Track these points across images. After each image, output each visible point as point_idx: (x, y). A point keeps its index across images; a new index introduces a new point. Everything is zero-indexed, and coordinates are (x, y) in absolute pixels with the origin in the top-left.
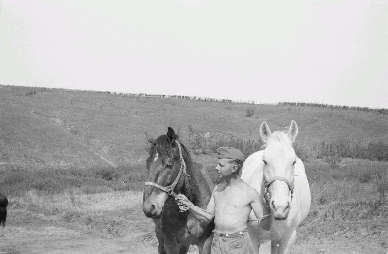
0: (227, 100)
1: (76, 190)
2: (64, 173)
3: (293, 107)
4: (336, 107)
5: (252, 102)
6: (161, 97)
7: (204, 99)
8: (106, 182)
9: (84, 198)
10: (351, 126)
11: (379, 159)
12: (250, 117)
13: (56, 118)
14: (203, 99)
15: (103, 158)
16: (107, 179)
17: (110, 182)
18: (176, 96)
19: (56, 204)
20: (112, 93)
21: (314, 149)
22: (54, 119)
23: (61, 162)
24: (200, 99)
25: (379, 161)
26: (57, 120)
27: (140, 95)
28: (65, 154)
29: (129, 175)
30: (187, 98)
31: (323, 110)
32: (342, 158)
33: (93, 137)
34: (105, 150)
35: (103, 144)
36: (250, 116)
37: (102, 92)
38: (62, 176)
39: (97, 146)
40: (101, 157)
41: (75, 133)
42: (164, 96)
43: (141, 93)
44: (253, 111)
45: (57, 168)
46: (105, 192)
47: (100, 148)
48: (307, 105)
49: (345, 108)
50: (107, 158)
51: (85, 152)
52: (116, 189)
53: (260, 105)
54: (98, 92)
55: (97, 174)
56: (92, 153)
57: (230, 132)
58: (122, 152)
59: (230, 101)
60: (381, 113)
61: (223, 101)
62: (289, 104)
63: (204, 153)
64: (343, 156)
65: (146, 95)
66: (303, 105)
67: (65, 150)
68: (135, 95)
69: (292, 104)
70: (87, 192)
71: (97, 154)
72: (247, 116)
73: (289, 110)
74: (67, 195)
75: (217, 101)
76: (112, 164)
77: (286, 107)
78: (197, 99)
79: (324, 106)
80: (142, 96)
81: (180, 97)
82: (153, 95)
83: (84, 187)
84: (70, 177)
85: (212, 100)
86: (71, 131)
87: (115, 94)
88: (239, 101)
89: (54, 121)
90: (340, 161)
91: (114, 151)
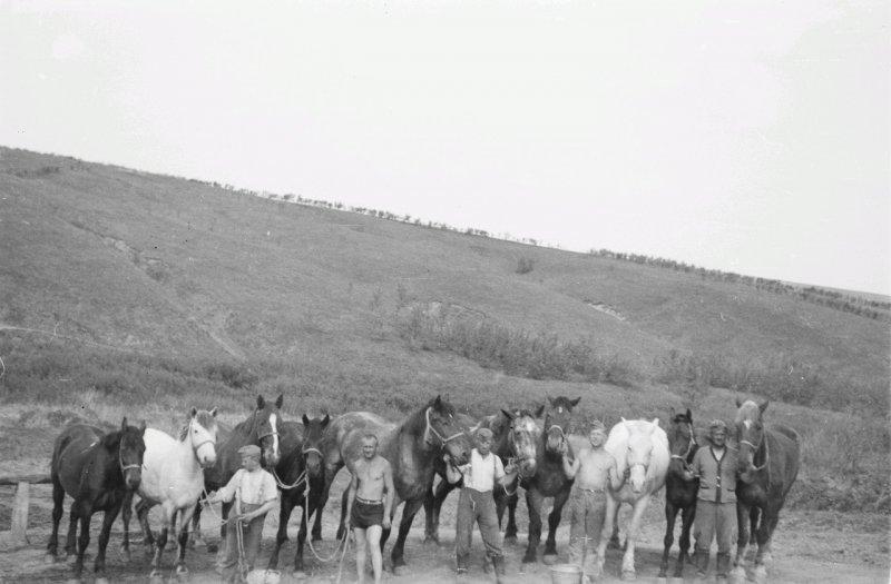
0: (477, 231)
3: (620, 264)
4: (713, 273)
5: (532, 240)
6: (333, 207)
7: (427, 224)
11: (786, 399)
12: (525, 276)
13: (117, 239)
14: (425, 222)
15: (215, 338)
16: (231, 385)
17: (238, 391)
18: (365, 210)
20: (223, 186)
21: (656, 363)
22: (113, 241)
23: (130, 337)
24: (417, 224)
25: (786, 402)
27: (286, 197)
28: (140, 322)
29: (276, 381)
30: (390, 217)
32: (711, 388)
33: (195, 291)
34: (221, 319)
35: (215, 307)
36: (524, 271)
37: (201, 183)
39: (204, 310)
40: (212, 334)
41: (159, 277)
42: (340, 206)
44: (531, 262)
47: (210, 315)
48: (651, 262)
49: (731, 277)
50: (221, 335)
53: (551, 251)
54: (193, 181)
55: (211, 370)
56: (193, 325)
57: (481, 307)
58: (254, 327)
59: (484, 234)
61: (470, 232)
62: (613, 255)
63: (426, 349)
64: (712, 385)
65: (300, 199)
66: (641, 260)
67: (138, 312)
68: (275, 196)
69: (619, 256)
71: (204, 327)
72: (517, 271)
73: (611, 268)
75: (455, 232)
77: (604, 263)
78: (412, 220)
79: (687, 270)
80: (290, 201)
81: (375, 211)
82: (316, 202)
85: (444, 229)
87: (230, 191)
88: (502, 237)
89: (114, 247)
90: (706, 394)
91: (238, 324)
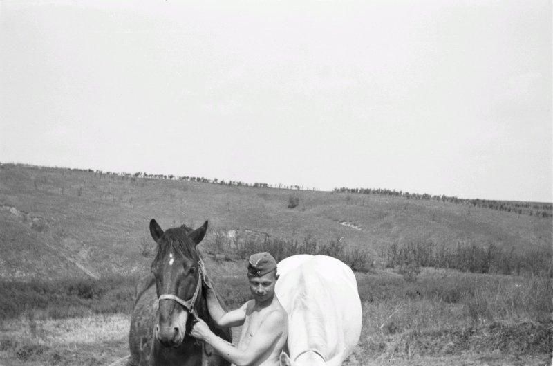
0: (261, 184)
1: (39, 313)
2: (21, 287)
3: (354, 195)
4: (414, 195)
5: (296, 187)
6: (167, 178)
8: (84, 301)
9: (50, 324)
10: (434, 222)
11: (473, 269)
12: (294, 209)
13: (11, 206)
14: (227, 181)
15: (80, 266)
16: (85, 297)
17: (90, 300)
18: (188, 178)
19: (7, 334)
20: (95, 171)
21: (383, 255)
22: (8, 208)
23: (18, 272)
24: (222, 183)
25: (472, 272)
26: (13, 210)
27: (137, 175)
28: (24, 260)
29: (118, 291)
30: (205, 180)
31: (396, 200)
32: (422, 268)
33: (65, 236)
34: (84, 254)
35: (80, 246)
36: (293, 206)
37: (81, 170)
38: (18, 293)
39: (72, 249)
40: (77, 264)
41: (40, 229)
42: (171, 177)
43: (137, 172)
44: (297, 200)
45: (11, 280)
46: (81, 315)
47: (77, 251)
48: (374, 192)
49: (426, 197)
50: (84, 265)
51: (54, 256)
52: (97, 312)
53: (309, 192)
54: (75, 170)
55: (71, 288)
56: (63, 259)
57: (265, 230)
58: (108, 257)
59: (265, 185)
60: (475, 205)
61: (256, 185)
62: (349, 190)
63: (227, 259)
64: (423, 265)
65: (145, 175)
66: (367, 192)
67: (23, 253)
68: (129, 174)
69: (353, 191)
70: (55, 316)
71: (71, 260)
72: (289, 207)
73: (348, 199)
74: (24, 320)
75: (247, 185)
76: (92, 275)
77: (344, 195)
78: (219, 182)
79: (397, 194)
80: (139, 176)
81: (195, 178)
82: (156, 176)
83: (50, 309)
84: (30, 294)
85: (239, 184)
86: (34, 226)
87: (100, 174)
88: (277, 187)
89: (8, 212)
90: (419, 272)
91: (97, 255)
